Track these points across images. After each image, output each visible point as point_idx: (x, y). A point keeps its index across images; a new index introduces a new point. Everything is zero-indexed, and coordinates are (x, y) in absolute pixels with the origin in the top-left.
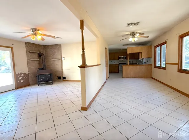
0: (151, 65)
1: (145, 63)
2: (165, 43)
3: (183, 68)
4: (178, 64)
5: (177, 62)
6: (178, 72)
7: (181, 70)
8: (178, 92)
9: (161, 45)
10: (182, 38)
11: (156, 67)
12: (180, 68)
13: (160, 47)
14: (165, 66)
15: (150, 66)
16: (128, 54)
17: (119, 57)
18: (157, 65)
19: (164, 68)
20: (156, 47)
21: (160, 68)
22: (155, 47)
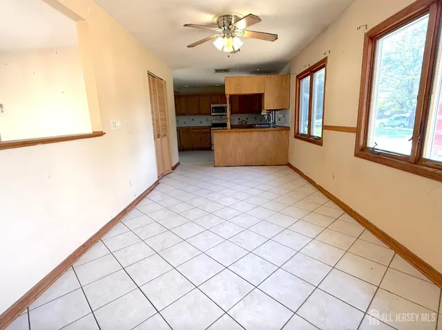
0: (288, 129)
1: (274, 123)
2: (322, 65)
3: (371, 144)
4: (356, 131)
5: (354, 125)
6: (356, 155)
7: (364, 152)
8: (352, 216)
9: (311, 71)
10: (375, 42)
11: (298, 136)
12: (361, 143)
13: (309, 77)
14: (320, 136)
15: (284, 132)
16: (228, 97)
17: (212, 106)
18: (302, 131)
19: (318, 141)
20: (300, 77)
21: (309, 138)
22: (297, 77)
